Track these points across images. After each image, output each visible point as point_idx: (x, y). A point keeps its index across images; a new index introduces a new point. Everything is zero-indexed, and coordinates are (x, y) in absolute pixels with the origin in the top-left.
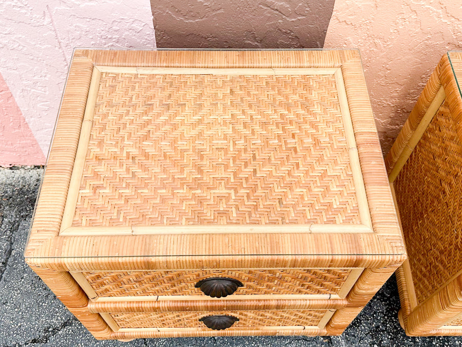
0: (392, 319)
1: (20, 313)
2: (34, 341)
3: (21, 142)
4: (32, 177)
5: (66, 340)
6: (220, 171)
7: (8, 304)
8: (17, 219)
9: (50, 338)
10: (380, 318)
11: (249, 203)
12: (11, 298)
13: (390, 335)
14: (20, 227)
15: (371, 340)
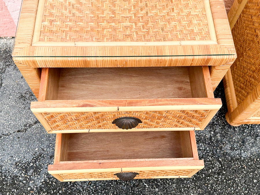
0: (222, 119)
1: (10, 117)
2: (19, 131)
3: (4, 20)
4: (11, 43)
5: (37, 130)
6: (126, 13)
7: (2, 112)
8: (4, 67)
9: (28, 130)
10: (215, 118)
11: (144, 30)
12: (3, 109)
13: (220, 127)
14: (6, 71)
15: (210, 129)
